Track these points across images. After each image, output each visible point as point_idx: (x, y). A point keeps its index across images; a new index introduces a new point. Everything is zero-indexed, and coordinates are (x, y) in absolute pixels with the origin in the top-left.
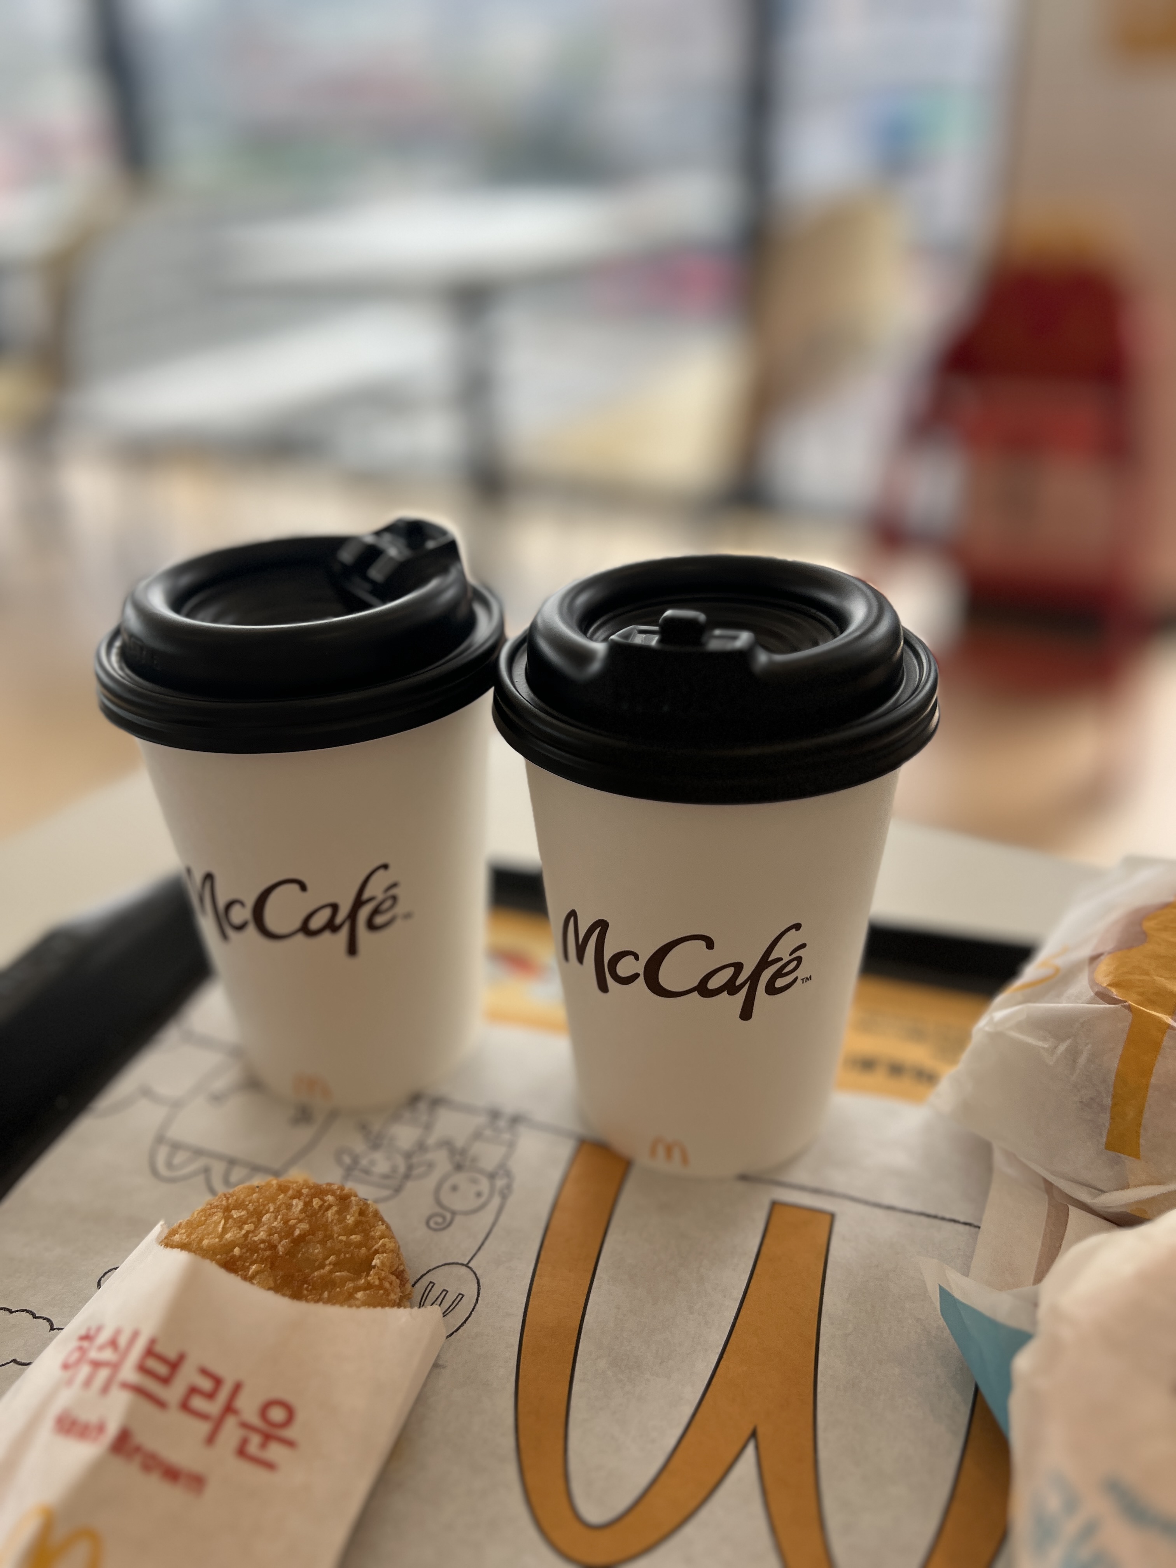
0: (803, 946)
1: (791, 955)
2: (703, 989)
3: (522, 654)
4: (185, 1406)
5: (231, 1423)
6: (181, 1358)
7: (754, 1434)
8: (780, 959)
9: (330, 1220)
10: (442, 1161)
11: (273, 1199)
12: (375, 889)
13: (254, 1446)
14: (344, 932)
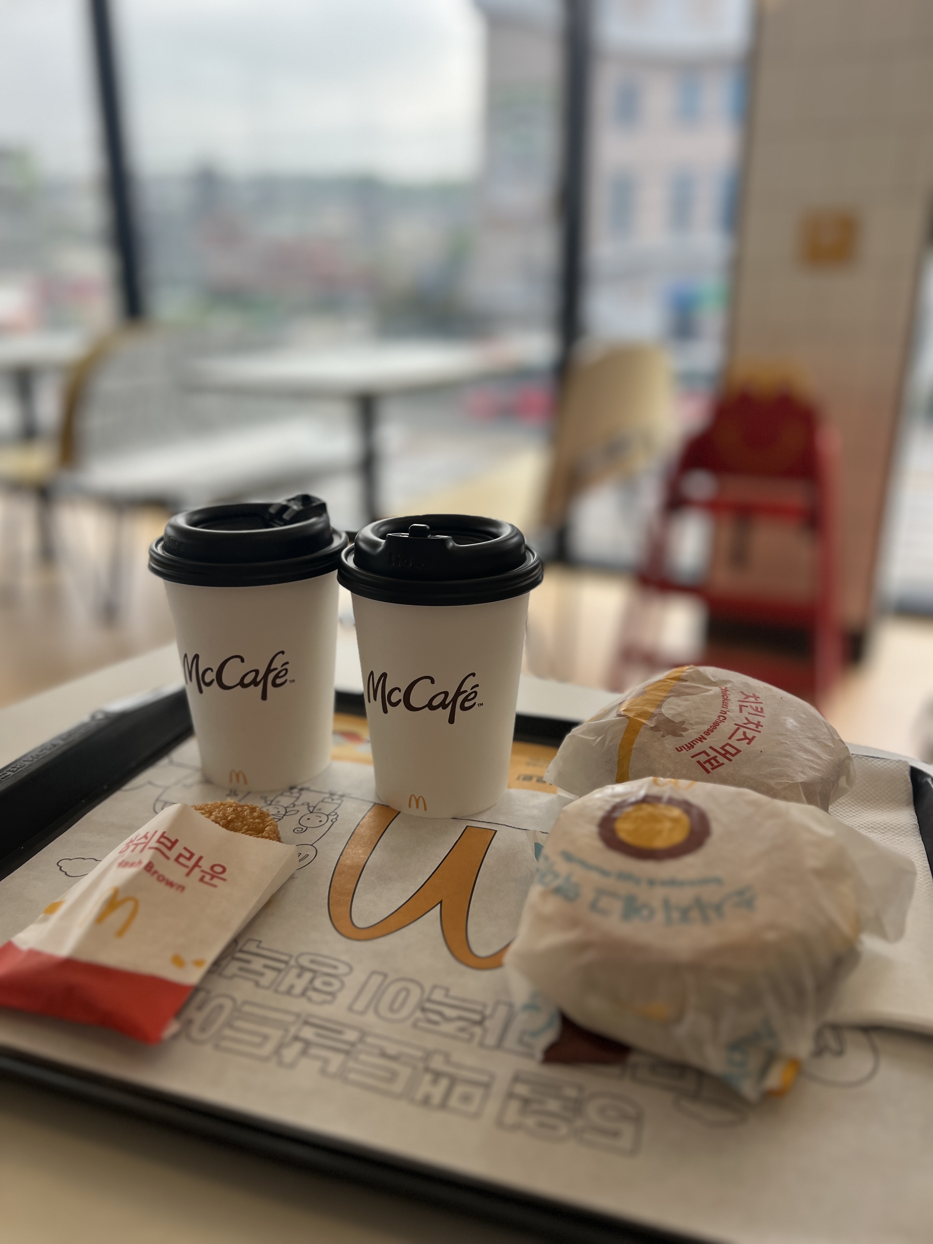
0: (477, 686)
1: (471, 689)
2: (430, 706)
3: (352, 554)
4: (177, 860)
5: (197, 870)
6: (176, 841)
7: (441, 902)
8: (466, 691)
9: (246, 814)
10: (304, 810)
11: (218, 807)
12: (277, 664)
13: (207, 878)
14: (261, 686)
